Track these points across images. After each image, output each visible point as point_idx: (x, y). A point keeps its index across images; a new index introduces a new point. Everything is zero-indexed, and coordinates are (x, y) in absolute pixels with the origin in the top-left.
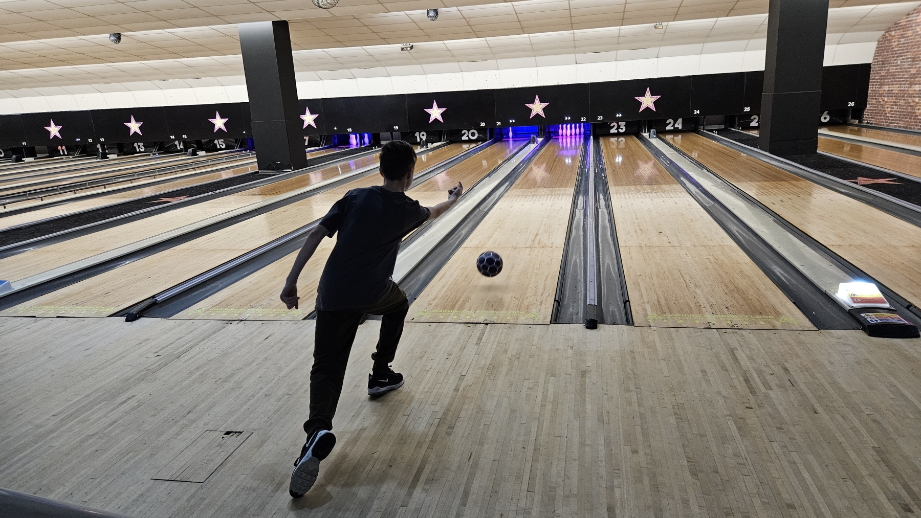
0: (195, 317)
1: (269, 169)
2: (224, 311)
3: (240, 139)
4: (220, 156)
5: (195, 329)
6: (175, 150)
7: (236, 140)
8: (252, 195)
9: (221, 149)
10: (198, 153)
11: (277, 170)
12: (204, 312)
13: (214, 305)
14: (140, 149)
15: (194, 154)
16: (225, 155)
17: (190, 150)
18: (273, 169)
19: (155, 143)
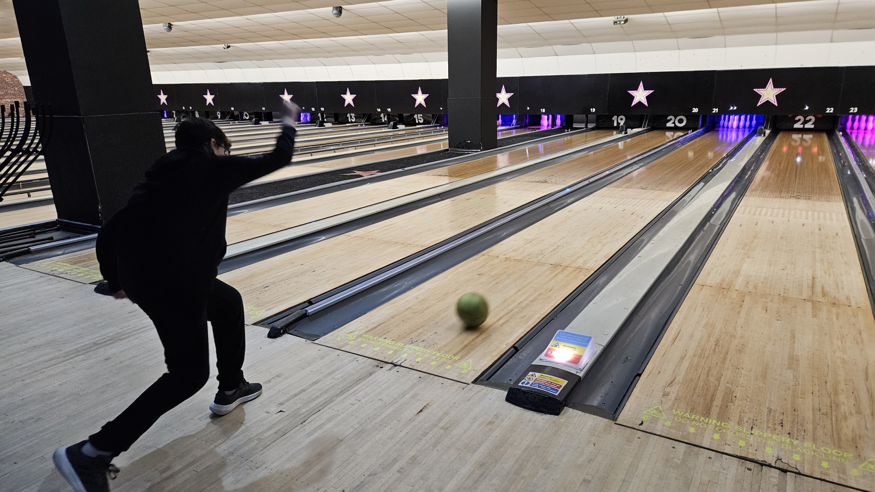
0: (343, 346)
1: (458, 148)
2: (379, 341)
3: (437, 115)
4: (417, 131)
5: (338, 369)
6: (380, 122)
7: (433, 115)
8: (439, 175)
9: (419, 124)
10: (398, 126)
11: (466, 149)
12: (356, 338)
13: (369, 328)
14: (352, 119)
15: (395, 127)
16: (422, 130)
17: (392, 123)
18: (463, 148)
19: (364, 114)
